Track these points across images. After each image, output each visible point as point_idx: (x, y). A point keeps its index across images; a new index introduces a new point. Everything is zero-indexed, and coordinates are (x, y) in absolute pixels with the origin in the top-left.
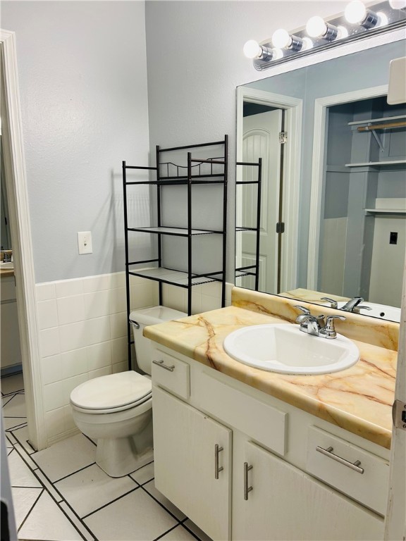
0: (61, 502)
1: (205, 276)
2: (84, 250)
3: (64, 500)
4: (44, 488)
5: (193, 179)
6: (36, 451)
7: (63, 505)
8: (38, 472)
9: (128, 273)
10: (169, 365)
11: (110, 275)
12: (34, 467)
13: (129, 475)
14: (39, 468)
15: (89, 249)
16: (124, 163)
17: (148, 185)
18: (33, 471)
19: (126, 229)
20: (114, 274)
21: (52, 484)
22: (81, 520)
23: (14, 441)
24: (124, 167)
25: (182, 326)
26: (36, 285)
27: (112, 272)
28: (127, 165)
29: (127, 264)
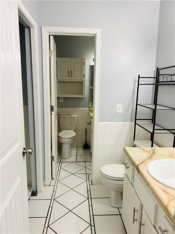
0: (90, 206)
1: (168, 130)
2: (118, 111)
3: (92, 206)
4: (88, 198)
5: (159, 83)
6: (92, 185)
7: (91, 207)
8: (89, 192)
9: (135, 124)
10: (127, 165)
11: (129, 123)
12: (89, 190)
13: (118, 208)
14: (90, 191)
15: (121, 111)
16: (139, 76)
17: (152, 85)
18: (88, 191)
19: (137, 104)
20: (131, 123)
21: (91, 198)
22: (93, 216)
23: (88, 178)
24: (139, 77)
25: (141, 151)
26: (99, 123)
27: (130, 122)
28: (140, 77)
29: (136, 119)
